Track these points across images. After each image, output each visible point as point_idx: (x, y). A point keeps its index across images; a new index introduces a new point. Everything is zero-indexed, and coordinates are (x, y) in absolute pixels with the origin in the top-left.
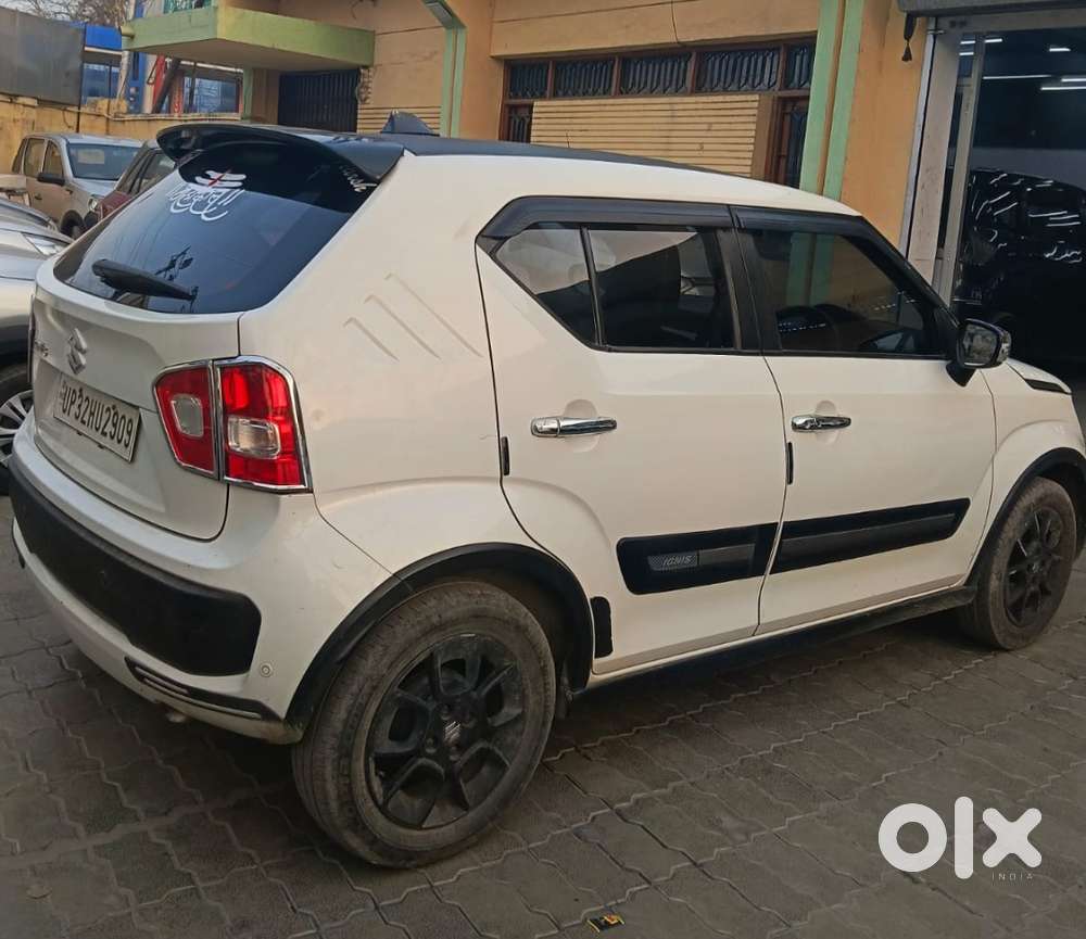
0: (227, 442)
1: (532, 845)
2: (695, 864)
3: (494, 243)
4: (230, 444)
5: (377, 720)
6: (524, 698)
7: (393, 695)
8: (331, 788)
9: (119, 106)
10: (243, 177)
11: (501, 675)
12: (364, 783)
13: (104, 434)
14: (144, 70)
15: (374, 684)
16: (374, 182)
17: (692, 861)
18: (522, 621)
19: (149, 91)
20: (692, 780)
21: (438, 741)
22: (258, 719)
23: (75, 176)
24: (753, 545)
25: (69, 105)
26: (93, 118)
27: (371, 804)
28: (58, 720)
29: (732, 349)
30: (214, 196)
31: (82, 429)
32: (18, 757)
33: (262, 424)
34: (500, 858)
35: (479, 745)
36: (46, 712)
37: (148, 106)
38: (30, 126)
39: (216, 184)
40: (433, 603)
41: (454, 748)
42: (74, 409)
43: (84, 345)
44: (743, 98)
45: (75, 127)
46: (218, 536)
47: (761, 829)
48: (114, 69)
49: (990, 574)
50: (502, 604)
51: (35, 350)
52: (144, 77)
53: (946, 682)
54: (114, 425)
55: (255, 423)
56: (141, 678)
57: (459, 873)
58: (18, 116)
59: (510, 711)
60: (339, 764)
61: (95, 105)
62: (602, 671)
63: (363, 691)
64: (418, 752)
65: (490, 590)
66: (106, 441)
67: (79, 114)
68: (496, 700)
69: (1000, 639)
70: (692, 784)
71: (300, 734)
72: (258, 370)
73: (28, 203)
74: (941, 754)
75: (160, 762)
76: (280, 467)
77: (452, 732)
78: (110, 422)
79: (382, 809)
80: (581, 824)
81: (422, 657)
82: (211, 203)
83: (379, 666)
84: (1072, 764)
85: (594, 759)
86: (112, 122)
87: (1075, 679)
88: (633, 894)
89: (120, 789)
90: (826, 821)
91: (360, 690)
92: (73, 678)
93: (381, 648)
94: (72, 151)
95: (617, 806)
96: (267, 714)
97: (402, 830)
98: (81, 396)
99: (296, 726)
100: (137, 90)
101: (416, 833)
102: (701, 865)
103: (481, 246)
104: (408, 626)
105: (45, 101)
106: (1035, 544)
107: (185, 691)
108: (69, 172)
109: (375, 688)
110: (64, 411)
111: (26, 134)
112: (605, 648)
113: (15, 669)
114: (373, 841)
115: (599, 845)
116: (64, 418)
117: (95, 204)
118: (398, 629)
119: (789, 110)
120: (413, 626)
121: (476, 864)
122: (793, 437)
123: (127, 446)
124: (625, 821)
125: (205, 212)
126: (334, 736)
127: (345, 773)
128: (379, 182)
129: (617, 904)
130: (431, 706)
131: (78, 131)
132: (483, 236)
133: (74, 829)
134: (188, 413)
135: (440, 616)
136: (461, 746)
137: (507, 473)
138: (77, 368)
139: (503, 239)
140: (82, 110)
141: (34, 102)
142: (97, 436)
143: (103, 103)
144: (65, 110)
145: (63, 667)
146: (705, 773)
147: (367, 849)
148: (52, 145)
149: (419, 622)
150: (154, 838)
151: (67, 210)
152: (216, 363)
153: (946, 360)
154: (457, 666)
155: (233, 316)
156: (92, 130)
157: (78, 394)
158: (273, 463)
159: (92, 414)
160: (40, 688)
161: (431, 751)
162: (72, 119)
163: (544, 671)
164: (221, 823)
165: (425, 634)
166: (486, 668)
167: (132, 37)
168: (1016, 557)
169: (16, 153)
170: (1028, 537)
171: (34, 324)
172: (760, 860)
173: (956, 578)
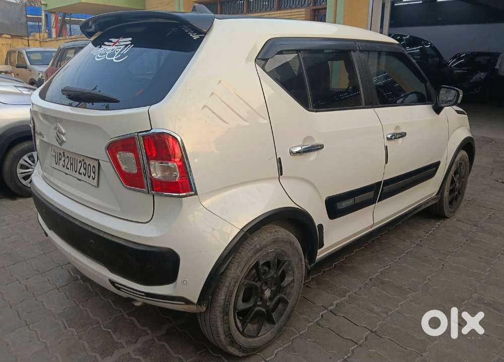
0: (151, 174)
1: (301, 333)
2: (372, 331)
3: (263, 62)
4: (153, 175)
5: (237, 296)
6: (293, 272)
7: (243, 284)
8: (221, 330)
9: (44, 36)
10: (131, 39)
11: (285, 265)
12: (234, 324)
13: (80, 173)
14: (51, 23)
15: (236, 280)
16: (203, 34)
17: (370, 330)
18: (292, 240)
19: (54, 30)
20: (354, 291)
21: (262, 299)
22: (183, 304)
23: (31, 64)
24: (373, 192)
25: (24, 37)
26: (34, 41)
27: (238, 332)
28: (74, 301)
29: (362, 106)
30: (118, 50)
31: (67, 171)
32: (60, 322)
33: (166, 164)
34: (290, 342)
35: (278, 297)
36: (68, 299)
37: (54, 35)
38: (9, 46)
39: (117, 44)
40: (256, 239)
41: (268, 300)
42: (62, 162)
43: (64, 131)
44: (298, 10)
45: (27, 45)
46: (150, 220)
47: (391, 310)
48: (40, 24)
49: (444, 190)
50: (284, 234)
51: (36, 135)
52: (51, 25)
53: (431, 233)
54: (85, 169)
55: (162, 163)
56: (119, 289)
57: (275, 352)
58: (4, 42)
59: (288, 279)
60: (224, 319)
61: (34, 36)
62: (321, 254)
63: (231, 285)
64: (255, 305)
65: (278, 228)
66: (82, 177)
67: (28, 40)
68: (283, 276)
69: (446, 214)
70: (355, 293)
71: (204, 309)
72: (161, 136)
73: (13, 76)
74: (443, 265)
75: (126, 316)
76: (180, 185)
77: (267, 293)
78: (82, 167)
79: (242, 333)
80: (318, 319)
81: (254, 263)
82: (117, 53)
83: (237, 272)
84: (493, 263)
85: (311, 287)
86: (42, 42)
87: (477, 226)
88: (353, 351)
89: (112, 333)
90: (414, 303)
91: (230, 284)
92: (77, 279)
93: (236, 264)
94: (28, 55)
95: (329, 309)
96: (188, 302)
97: (250, 340)
98: (64, 156)
99: (203, 306)
100: (49, 31)
101: (256, 339)
102: (375, 332)
103: (257, 64)
104: (247, 252)
105: (14, 36)
106: (458, 176)
107: (143, 294)
108: (28, 63)
109: (236, 282)
110: (56, 164)
111: (8, 50)
112: (322, 245)
113: (50, 279)
114: (240, 348)
115: (329, 328)
116: (57, 167)
117: (41, 75)
118: (243, 254)
119: (316, 14)
120: (249, 251)
121: (281, 347)
122: (388, 143)
123: (94, 179)
124: (336, 315)
125: (114, 57)
126: (220, 307)
127: (226, 322)
128: (205, 34)
129: (348, 357)
130: (258, 284)
131: (29, 46)
132: (258, 59)
133: (95, 357)
134: (128, 161)
135: (260, 245)
136: (271, 299)
137: (281, 174)
138: (62, 142)
139: (266, 60)
140: (29, 38)
141: (9, 36)
142: (77, 175)
143: (37, 35)
144: (22, 39)
145: (71, 275)
146: (358, 287)
147: (237, 352)
148: (20, 53)
149: (252, 249)
150: (133, 356)
151: (30, 78)
152: (139, 134)
153: (432, 104)
154: (267, 264)
155: (145, 109)
156: (35, 46)
157: (62, 155)
158: (177, 183)
159: (72, 164)
160: (63, 286)
161: (259, 303)
162: (26, 42)
163: (301, 259)
164: (162, 343)
165: (255, 253)
166: (279, 263)
167: (46, 5)
168: (453, 181)
169: (5, 58)
170: (455, 173)
171: (34, 123)
172: (397, 325)
173: (433, 194)
